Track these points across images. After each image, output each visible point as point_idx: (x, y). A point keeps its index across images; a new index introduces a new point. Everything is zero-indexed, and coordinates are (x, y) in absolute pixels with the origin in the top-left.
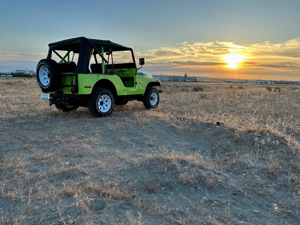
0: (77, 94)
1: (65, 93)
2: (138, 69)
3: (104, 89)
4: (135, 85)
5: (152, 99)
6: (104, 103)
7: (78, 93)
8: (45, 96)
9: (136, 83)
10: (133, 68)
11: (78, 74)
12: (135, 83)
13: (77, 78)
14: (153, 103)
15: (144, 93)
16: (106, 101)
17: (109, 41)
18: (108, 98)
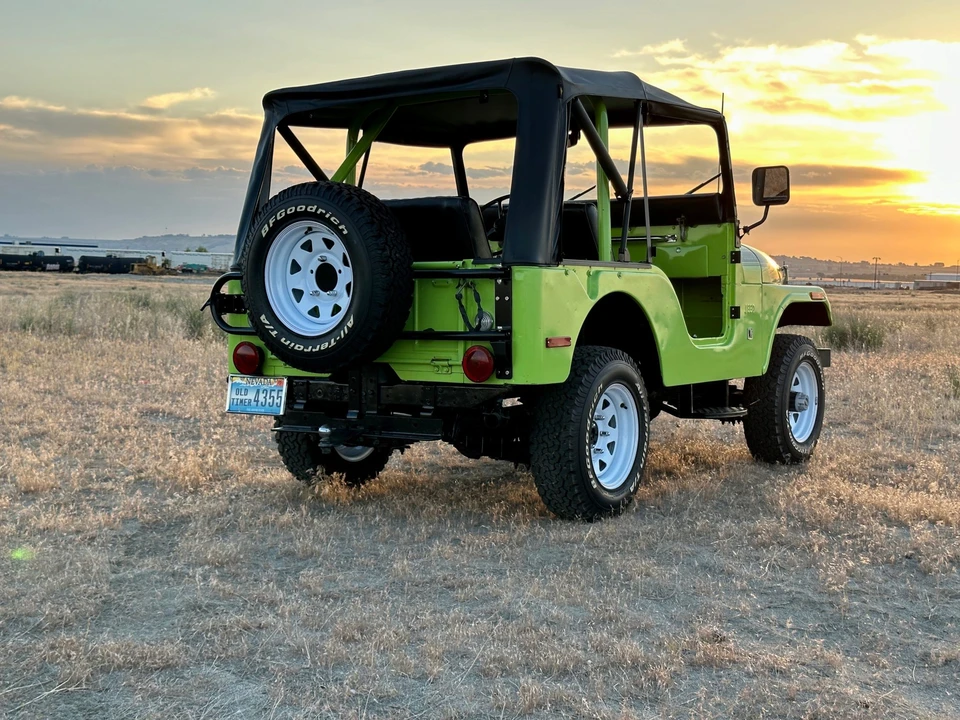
0: (501, 382)
1: (405, 375)
2: (746, 230)
3: (614, 350)
4: (727, 321)
5: (792, 408)
6: (604, 433)
7: (510, 377)
8: (251, 396)
9: (735, 313)
10: (724, 221)
11: (515, 269)
12: (727, 313)
13: (505, 290)
14: (800, 428)
15: (765, 368)
16: (612, 423)
17: (632, 79)
18: (622, 405)
